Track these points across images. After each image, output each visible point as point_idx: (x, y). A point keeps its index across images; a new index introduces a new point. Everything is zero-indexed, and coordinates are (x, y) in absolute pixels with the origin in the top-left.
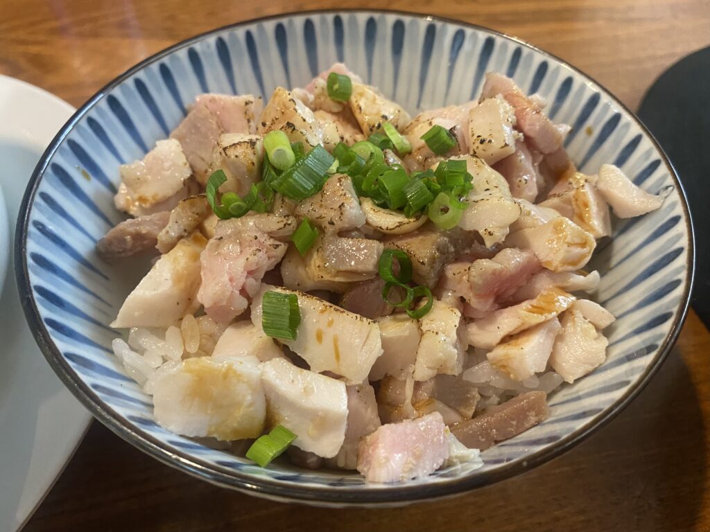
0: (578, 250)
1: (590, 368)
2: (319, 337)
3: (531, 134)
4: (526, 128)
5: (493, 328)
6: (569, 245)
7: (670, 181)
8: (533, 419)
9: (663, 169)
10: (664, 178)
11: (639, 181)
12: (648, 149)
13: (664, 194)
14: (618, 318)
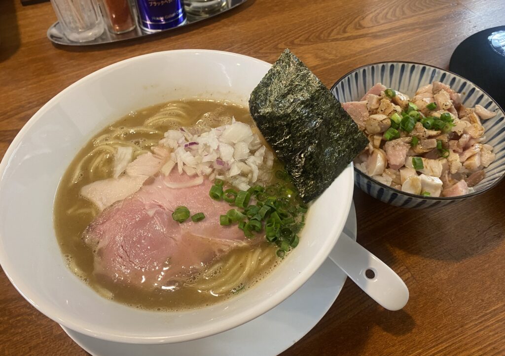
0: (481, 132)
1: (492, 162)
2: (426, 167)
3: (454, 100)
4: (453, 98)
5: (464, 156)
6: (479, 131)
7: (497, 107)
8: (482, 177)
9: (494, 104)
10: (495, 106)
11: (486, 107)
12: (487, 98)
13: (496, 111)
14: (494, 147)
